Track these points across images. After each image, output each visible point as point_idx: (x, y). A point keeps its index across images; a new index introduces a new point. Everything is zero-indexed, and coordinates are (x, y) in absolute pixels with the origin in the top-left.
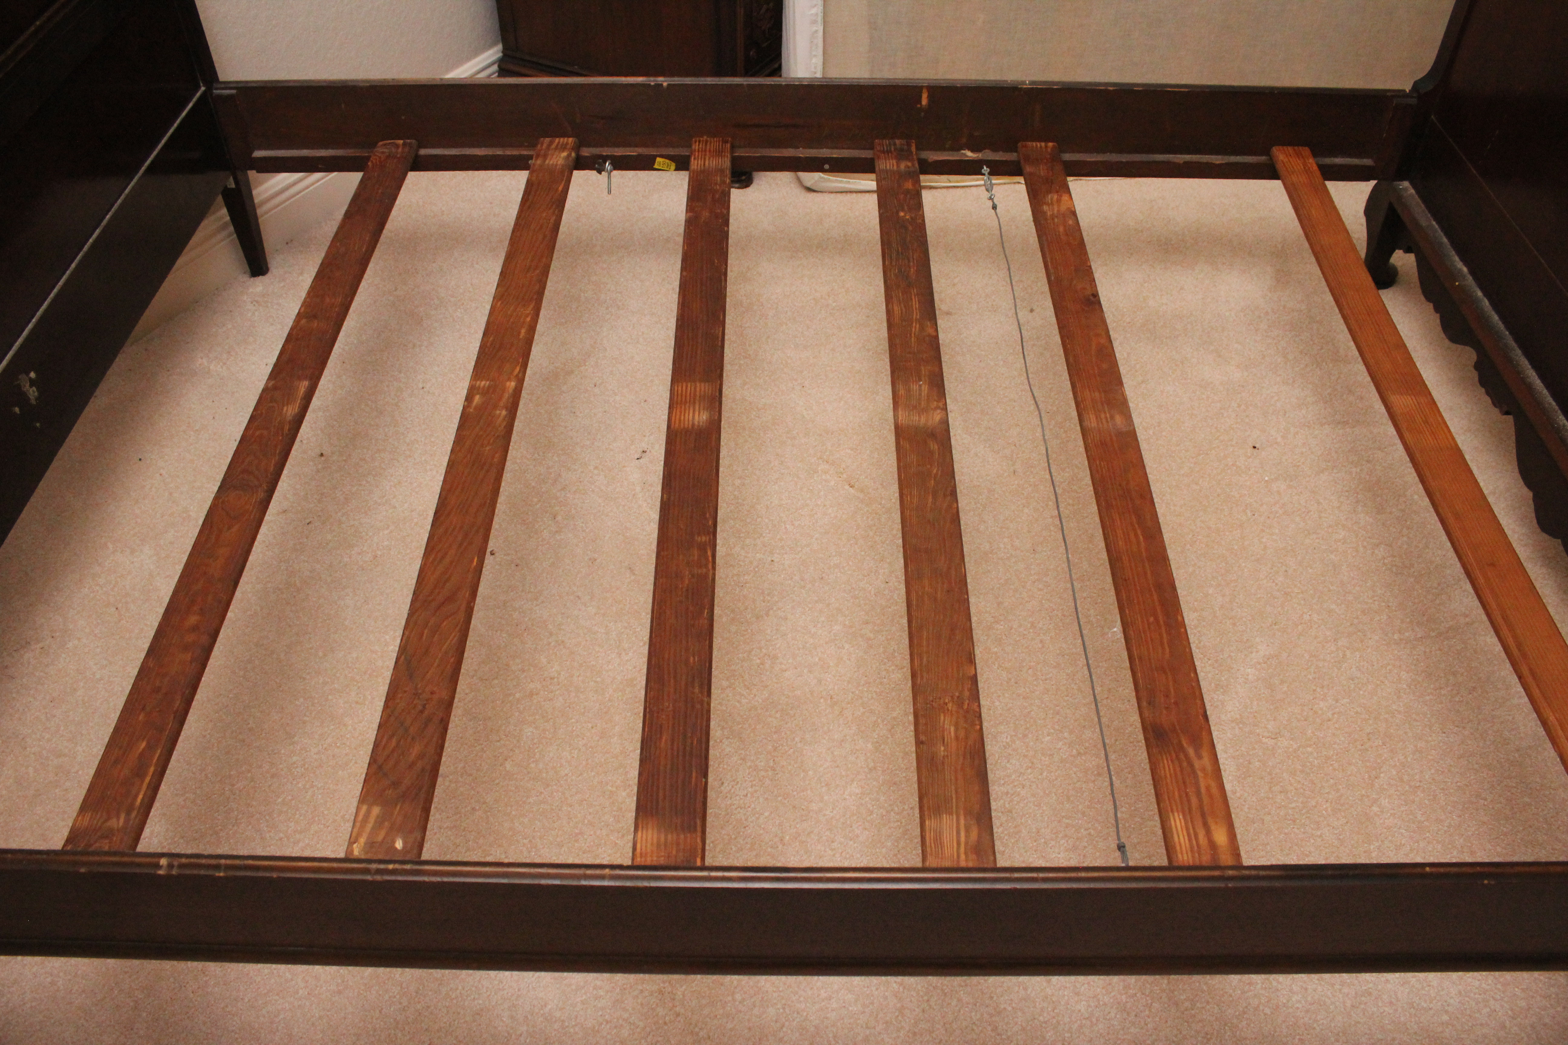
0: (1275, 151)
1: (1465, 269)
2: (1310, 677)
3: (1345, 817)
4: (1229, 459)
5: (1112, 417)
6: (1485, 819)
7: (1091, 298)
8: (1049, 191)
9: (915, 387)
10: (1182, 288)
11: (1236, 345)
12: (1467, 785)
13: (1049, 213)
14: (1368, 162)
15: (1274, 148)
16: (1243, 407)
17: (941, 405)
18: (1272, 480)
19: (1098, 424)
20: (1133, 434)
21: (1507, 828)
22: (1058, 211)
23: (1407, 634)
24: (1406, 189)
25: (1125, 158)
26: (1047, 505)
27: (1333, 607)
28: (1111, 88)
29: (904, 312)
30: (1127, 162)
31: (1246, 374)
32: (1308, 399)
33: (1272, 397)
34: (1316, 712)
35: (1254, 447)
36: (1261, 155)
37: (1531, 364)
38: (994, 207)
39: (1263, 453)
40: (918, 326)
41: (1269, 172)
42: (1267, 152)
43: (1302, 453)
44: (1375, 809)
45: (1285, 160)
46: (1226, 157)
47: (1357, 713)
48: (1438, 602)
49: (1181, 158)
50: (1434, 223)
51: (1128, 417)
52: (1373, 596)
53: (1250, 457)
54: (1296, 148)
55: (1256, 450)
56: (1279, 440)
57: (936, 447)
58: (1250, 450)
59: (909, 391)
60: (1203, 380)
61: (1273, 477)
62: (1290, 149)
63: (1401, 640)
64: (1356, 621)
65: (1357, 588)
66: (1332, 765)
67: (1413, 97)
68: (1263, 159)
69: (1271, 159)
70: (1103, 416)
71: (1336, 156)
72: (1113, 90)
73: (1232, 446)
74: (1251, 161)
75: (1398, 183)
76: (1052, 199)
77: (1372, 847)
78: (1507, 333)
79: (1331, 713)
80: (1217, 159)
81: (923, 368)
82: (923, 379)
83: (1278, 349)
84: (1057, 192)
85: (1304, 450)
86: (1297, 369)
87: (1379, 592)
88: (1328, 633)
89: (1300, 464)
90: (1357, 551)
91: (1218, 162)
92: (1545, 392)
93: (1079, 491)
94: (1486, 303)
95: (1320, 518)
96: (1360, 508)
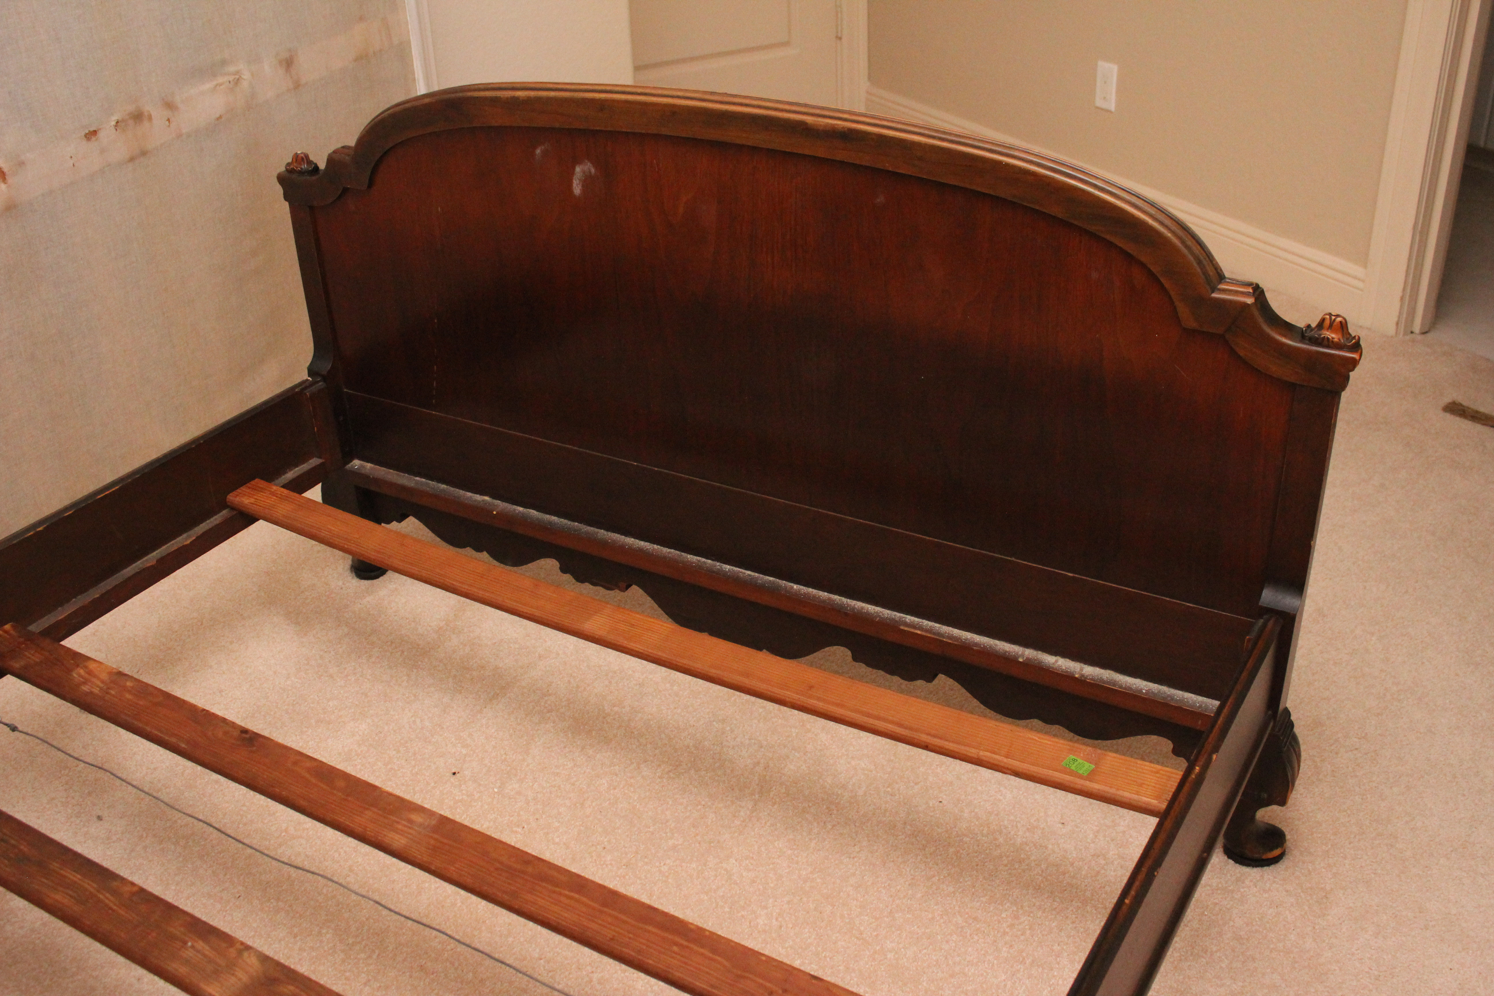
0: (231, 498)
1: (487, 498)
2: (727, 909)
3: (883, 983)
4: (446, 801)
5: (410, 821)
6: (951, 889)
7: (244, 735)
8: (69, 671)
9: (189, 953)
10: (221, 691)
11: (331, 703)
12: (913, 879)
13: (96, 691)
14: (314, 462)
15: (228, 497)
16: (402, 749)
17: (238, 946)
18: (500, 787)
19: (407, 837)
20: (444, 821)
21: (969, 881)
22: (103, 682)
23: (742, 814)
24: (362, 466)
25: (95, 593)
26: (347, 979)
27: (671, 842)
28: (41, 529)
29: (75, 895)
30: (102, 595)
31: (369, 720)
32: (444, 700)
33: (414, 722)
34: (765, 931)
35: (454, 774)
36: (220, 511)
37: (622, 534)
38: (14, 729)
39: (466, 773)
40: (108, 895)
41: (245, 519)
42: (224, 505)
43: (494, 747)
44: (890, 956)
45: (252, 500)
46: (192, 532)
47: (789, 902)
48: (728, 771)
49: (151, 558)
50: (417, 478)
51: (420, 809)
52: (686, 808)
53: (460, 785)
54: (248, 484)
55: (457, 775)
56: (464, 751)
57: (292, 988)
58: (453, 779)
59: (187, 962)
60: (340, 754)
61: (498, 785)
62: (243, 489)
63: (744, 821)
64: (699, 838)
65: (668, 813)
66: (825, 957)
67: (318, 382)
68: (225, 513)
69: (233, 508)
70: (400, 827)
71: (285, 473)
72: (45, 528)
73: (434, 788)
74: (218, 522)
75: (350, 465)
76: (80, 675)
77: (925, 984)
78: (576, 523)
79: (774, 921)
80: (184, 539)
81: (172, 929)
82: (187, 939)
83: (368, 680)
84: (78, 666)
85: (493, 743)
86: (405, 684)
87: (685, 801)
88: (694, 865)
89: (504, 756)
90: (631, 785)
91: (188, 542)
92: (655, 546)
93: (359, 940)
94: (533, 513)
95: (573, 784)
96: (591, 752)
